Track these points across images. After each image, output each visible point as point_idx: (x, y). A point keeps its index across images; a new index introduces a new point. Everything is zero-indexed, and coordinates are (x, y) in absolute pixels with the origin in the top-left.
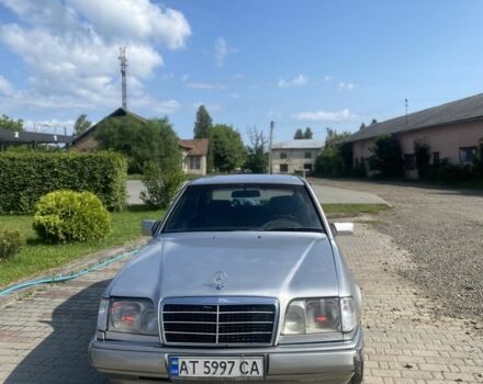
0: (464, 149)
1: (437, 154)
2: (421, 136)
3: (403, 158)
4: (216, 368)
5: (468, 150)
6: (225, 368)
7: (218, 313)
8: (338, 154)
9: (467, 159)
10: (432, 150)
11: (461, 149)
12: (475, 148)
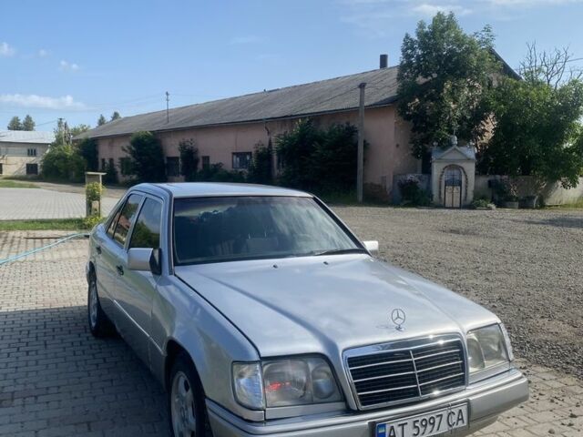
0: (237, 154)
1: (206, 159)
2: (187, 137)
3: (166, 162)
4: (425, 426)
5: (241, 155)
6: (433, 424)
7: (414, 359)
8: (78, 153)
9: (241, 166)
10: (201, 154)
11: (234, 154)
12: (250, 153)
